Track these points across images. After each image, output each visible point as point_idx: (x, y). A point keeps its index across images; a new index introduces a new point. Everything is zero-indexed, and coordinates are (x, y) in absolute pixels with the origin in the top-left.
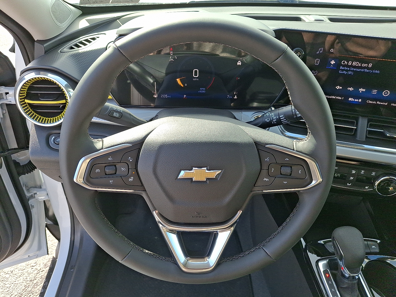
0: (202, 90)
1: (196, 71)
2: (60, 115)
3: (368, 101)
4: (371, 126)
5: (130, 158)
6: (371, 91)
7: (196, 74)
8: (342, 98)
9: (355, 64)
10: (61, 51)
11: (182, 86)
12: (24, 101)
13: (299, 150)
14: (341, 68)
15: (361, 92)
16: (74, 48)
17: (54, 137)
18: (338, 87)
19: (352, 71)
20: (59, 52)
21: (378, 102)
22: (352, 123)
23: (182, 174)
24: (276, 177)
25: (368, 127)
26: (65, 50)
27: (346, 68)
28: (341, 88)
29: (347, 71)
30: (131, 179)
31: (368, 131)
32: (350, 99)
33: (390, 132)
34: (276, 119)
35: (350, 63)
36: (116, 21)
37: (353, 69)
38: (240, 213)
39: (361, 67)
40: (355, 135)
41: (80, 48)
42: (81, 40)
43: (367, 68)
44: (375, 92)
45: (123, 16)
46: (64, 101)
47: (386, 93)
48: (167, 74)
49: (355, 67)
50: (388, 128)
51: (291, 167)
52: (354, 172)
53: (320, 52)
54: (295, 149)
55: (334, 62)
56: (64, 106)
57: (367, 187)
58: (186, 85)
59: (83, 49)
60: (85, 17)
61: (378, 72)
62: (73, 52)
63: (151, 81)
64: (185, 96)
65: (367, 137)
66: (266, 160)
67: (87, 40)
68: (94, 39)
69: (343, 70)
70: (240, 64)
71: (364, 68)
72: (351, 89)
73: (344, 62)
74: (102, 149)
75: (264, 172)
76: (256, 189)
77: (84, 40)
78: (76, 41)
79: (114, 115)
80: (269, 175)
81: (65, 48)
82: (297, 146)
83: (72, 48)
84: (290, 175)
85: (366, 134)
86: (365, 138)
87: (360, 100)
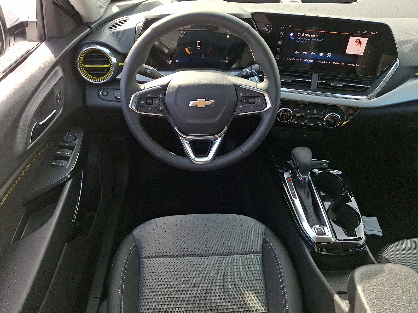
0: (204, 56)
1: (199, 43)
2: (106, 75)
3: (318, 61)
4: (321, 79)
5: (160, 95)
6: (319, 54)
7: (199, 44)
8: (300, 60)
9: (306, 35)
10: (104, 30)
11: (189, 53)
12: (82, 65)
13: (259, 88)
14: (297, 38)
15: (312, 55)
16: (113, 28)
17: (101, 91)
18: (296, 52)
19: (305, 40)
20: (103, 30)
21: (324, 62)
22: (308, 78)
23: (191, 103)
24: (246, 105)
25: (319, 80)
26: (107, 29)
27: (301, 38)
28: (298, 52)
29: (302, 40)
30: (161, 108)
31: (319, 83)
32: (305, 60)
33: (333, 82)
34: (250, 72)
35: (303, 35)
36: (138, 6)
37: (305, 39)
38: (226, 128)
39: (310, 38)
40: (310, 86)
41: (117, 28)
42: (116, 22)
43: (315, 38)
44: (321, 54)
45: (142, 2)
46: (108, 66)
47: (329, 55)
48: (178, 46)
49: (306, 37)
50: (332, 80)
51: (255, 99)
52: (309, 112)
53: (283, 27)
54: (257, 88)
55: (293, 35)
56: (108, 69)
57: (319, 123)
58: (192, 53)
59: (119, 29)
60: (114, 3)
61: (322, 40)
62: (113, 31)
63: (167, 51)
64: (191, 61)
65: (317, 87)
66: (240, 95)
67: (120, 22)
68: (125, 21)
69: (299, 40)
70: (229, 37)
71: (313, 38)
72: (305, 53)
73: (299, 34)
74: (144, 89)
75: (239, 102)
76: (235, 113)
77: (119, 22)
78: (112, 23)
79: (147, 72)
80: (242, 104)
81: (106, 28)
82: (259, 86)
83: (111, 28)
84: (255, 103)
85: (317, 85)
86: (316, 87)
87: (312, 61)
